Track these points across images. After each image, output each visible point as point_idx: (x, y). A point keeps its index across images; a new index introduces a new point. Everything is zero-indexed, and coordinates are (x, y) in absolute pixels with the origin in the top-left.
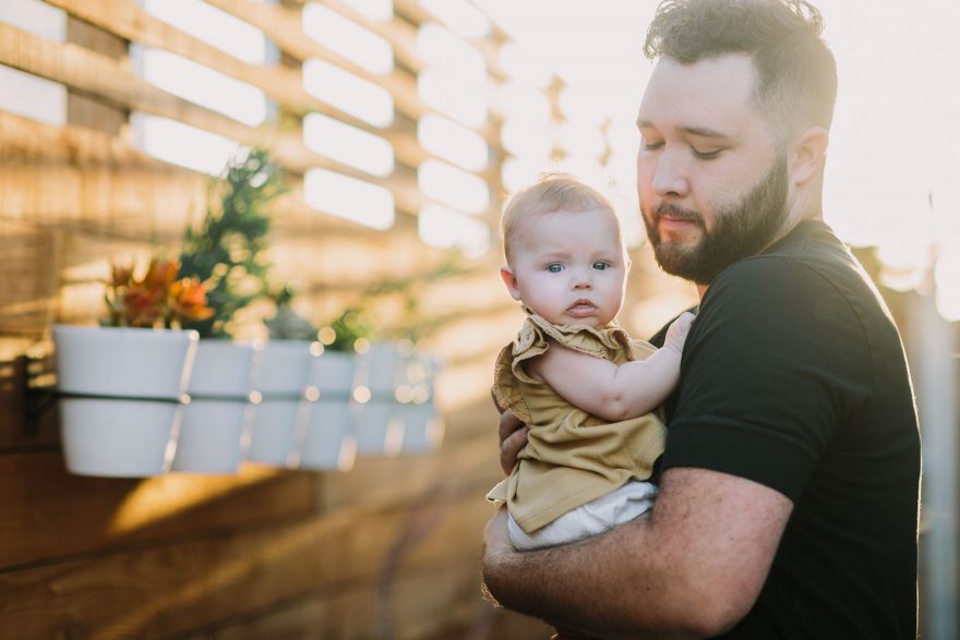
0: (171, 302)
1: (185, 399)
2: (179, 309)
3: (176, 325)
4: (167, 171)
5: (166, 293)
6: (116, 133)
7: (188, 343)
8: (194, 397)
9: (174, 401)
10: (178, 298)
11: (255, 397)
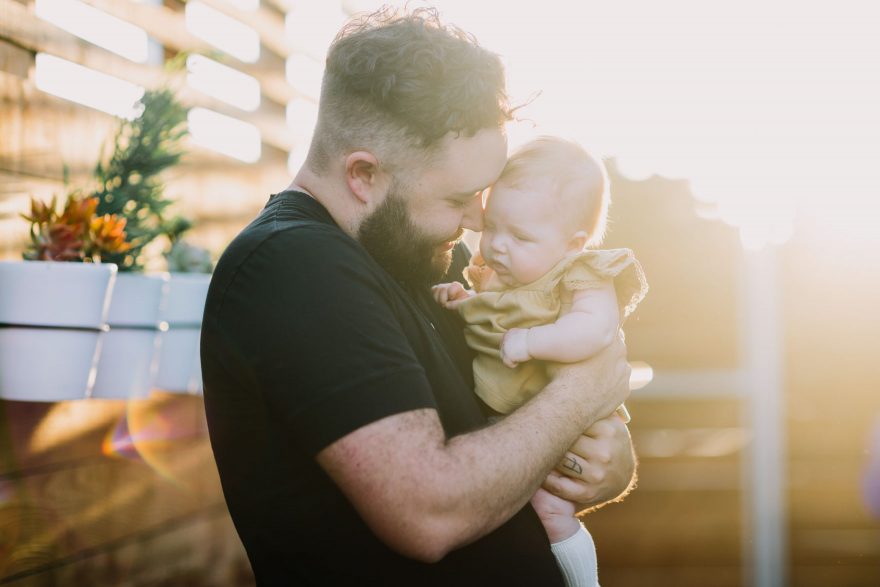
0: (92, 235)
1: (106, 328)
2: (100, 243)
3: (97, 258)
4: (71, 110)
5: (88, 227)
6: (25, 76)
7: (108, 274)
8: (113, 327)
9: (96, 330)
10: (98, 233)
11: (164, 326)
